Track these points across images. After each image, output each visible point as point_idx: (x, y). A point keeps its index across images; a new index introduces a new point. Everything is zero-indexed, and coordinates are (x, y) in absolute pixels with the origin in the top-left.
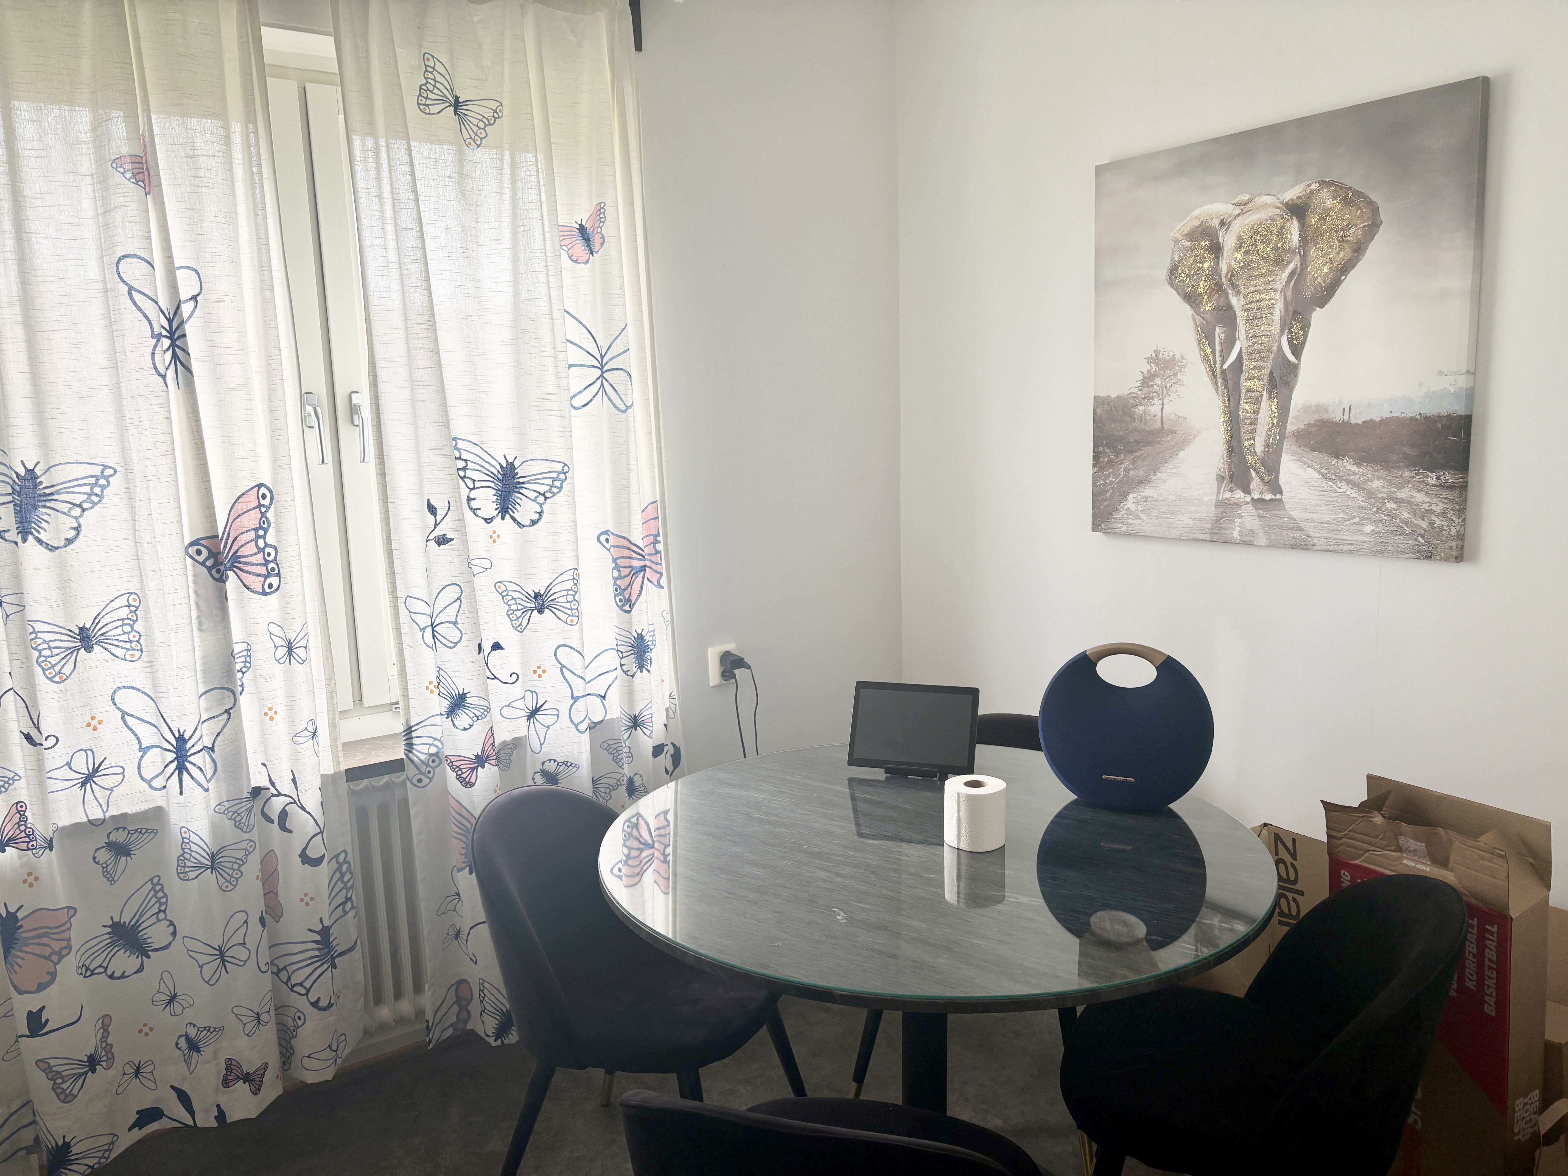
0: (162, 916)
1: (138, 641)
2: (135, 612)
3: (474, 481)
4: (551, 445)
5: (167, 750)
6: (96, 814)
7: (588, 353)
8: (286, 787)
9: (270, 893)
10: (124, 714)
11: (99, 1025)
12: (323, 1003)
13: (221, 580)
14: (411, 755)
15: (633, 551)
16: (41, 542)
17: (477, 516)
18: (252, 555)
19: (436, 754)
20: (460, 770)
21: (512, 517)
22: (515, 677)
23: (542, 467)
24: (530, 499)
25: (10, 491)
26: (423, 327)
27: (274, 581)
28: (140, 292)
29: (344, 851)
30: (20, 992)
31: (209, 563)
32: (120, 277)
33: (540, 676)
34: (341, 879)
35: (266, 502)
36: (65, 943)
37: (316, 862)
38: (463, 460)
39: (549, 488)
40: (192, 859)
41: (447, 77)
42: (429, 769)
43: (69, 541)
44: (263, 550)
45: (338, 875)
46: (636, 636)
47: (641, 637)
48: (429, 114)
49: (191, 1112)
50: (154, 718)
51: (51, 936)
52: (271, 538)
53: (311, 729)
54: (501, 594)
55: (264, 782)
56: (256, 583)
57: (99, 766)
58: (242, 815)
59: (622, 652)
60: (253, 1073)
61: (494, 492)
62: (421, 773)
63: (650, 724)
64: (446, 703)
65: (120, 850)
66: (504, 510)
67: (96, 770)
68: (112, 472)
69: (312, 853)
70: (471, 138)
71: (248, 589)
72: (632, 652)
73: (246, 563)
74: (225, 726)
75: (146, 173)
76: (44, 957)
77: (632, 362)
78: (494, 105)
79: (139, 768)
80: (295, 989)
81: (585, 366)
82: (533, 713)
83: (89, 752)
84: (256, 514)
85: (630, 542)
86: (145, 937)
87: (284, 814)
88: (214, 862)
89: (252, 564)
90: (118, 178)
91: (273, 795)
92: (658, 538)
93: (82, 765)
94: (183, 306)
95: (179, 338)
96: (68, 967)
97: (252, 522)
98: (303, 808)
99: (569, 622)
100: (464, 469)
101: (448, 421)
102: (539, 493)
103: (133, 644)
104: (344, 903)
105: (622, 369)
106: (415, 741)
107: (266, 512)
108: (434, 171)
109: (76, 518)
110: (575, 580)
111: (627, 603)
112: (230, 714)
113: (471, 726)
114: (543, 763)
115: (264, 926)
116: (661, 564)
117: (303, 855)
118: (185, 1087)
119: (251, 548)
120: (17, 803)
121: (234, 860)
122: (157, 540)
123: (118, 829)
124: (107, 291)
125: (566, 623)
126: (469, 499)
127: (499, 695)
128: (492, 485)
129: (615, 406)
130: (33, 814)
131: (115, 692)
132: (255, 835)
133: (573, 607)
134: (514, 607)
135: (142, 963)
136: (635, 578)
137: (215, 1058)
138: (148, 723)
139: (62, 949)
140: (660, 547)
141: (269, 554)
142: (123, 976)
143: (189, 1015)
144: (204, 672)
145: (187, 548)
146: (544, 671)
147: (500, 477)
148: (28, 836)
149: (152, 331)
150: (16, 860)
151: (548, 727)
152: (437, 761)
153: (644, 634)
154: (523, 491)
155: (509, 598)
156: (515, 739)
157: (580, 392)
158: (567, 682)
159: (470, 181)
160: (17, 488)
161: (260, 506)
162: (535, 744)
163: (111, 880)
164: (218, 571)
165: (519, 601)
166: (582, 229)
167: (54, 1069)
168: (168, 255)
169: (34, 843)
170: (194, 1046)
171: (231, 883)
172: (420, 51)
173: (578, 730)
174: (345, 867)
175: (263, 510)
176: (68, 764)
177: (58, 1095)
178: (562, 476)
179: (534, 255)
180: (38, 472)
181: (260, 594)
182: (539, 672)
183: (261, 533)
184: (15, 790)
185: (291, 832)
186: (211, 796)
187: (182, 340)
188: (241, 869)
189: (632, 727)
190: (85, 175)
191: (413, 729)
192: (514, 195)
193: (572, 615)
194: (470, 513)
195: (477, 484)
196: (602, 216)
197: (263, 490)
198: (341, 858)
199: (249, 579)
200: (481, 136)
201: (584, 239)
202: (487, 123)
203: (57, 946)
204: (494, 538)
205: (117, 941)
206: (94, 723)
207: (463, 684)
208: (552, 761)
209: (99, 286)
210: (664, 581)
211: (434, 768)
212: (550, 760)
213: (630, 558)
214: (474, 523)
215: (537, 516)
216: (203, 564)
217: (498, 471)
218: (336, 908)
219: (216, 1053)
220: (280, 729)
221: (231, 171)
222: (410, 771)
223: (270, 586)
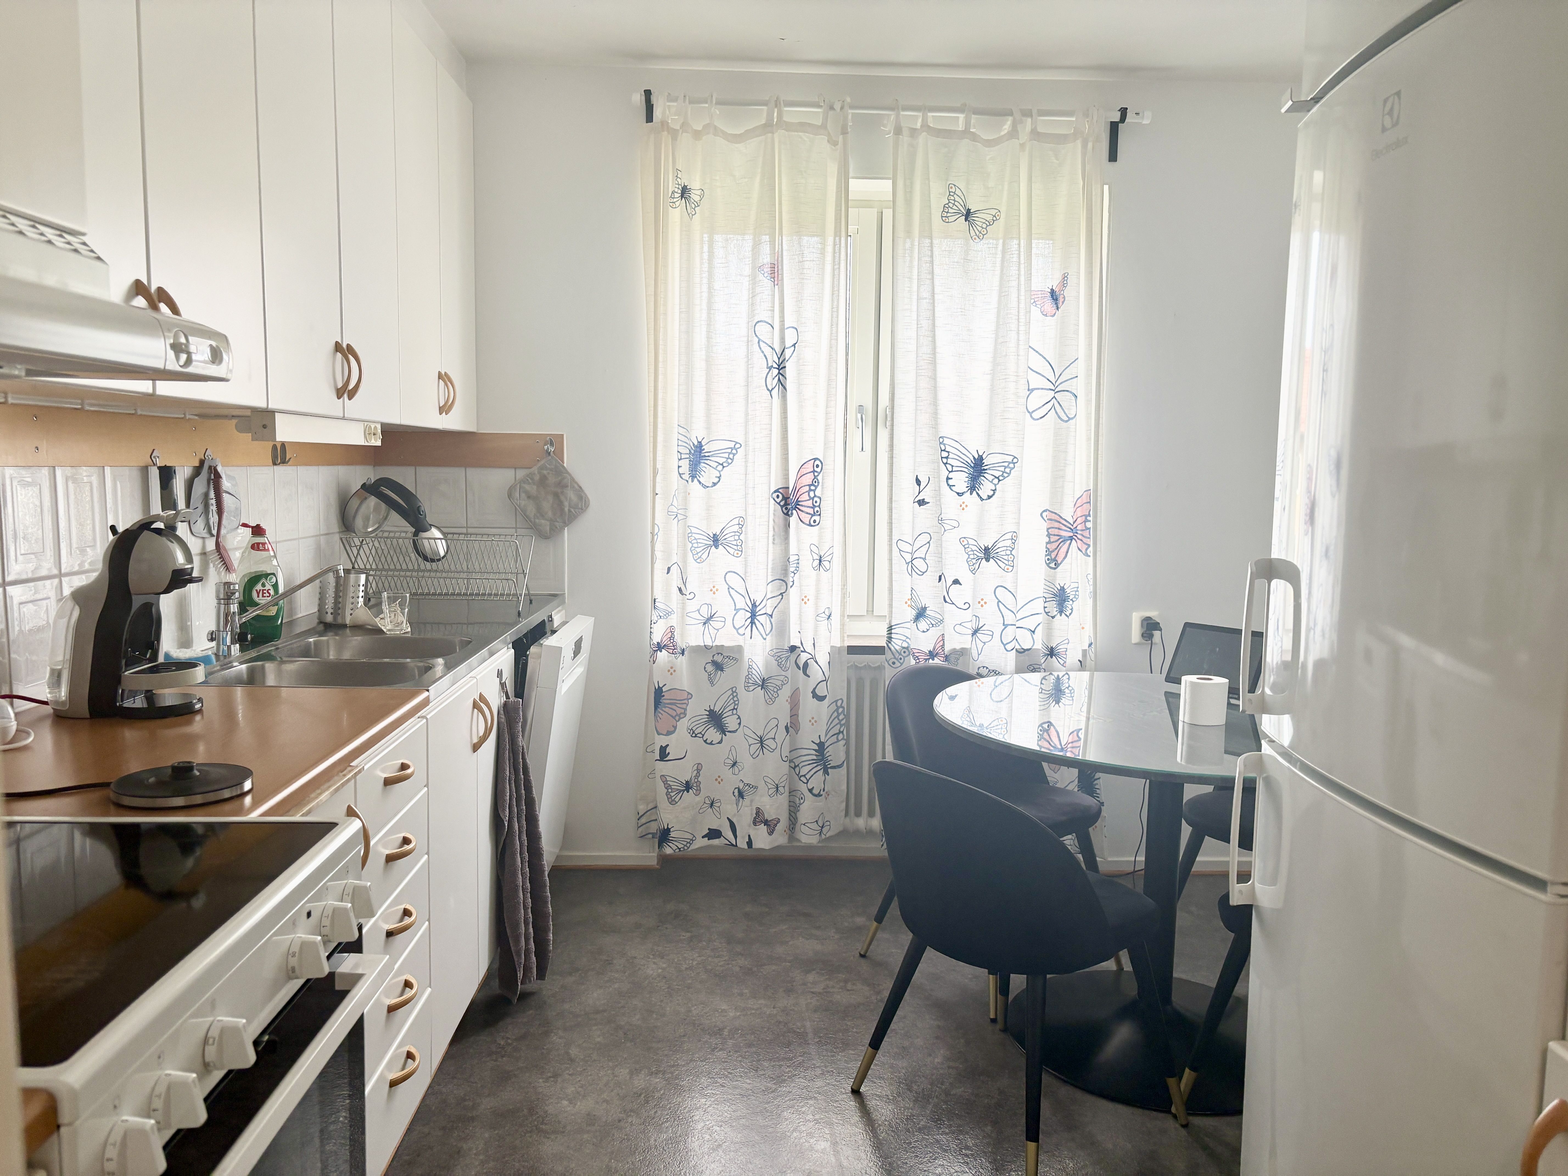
0: (735, 712)
1: (741, 546)
2: (741, 528)
3: (952, 466)
4: (1006, 443)
5: (747, 611)
6: (709, 643)
7: (1048, 380)
8: (809, 648)
9: (794, 715)
10: (729, 587)
11: (695, 768)
12: (815, 791)
13: (787, 515)
14: (890, 645)
15: (1063, 524)
16: (700, 483)
17: (952, 490)
18: (805, 501)
19: (907, 648)
20: (919, 659)
21: (977, 493)
22: (967, 605)
23: (1000, 458)
24: (989, 481)
25: (688, 452)
26: (926, 361)
27: (817, 518)
28: (764, 342)
29: (841, 699)
30: (659, 734)
31: (782, 503)
32: (755, 333)
33: (982, 606)
34: (838, 717)
35: (818, 470)
36: (683, 711)
37: (821, 699)
38: (947, 451)
39: (1001, 473)
40: (752, 679)
41: (963, 198)
42: (900, 656)
43: (715, 484)
44: (813, 499)
45: (836, 714)
46: (1059, 588)
47: (1062, 589)
48: (948, 222)
49: (736, 837)
50: (744, 593)
51: (677, 705)
52: (818, 493)
53: (827, 613)
54: (964, 546)
55: (798, 644)
56: (806, 518)
57: (713, 615)
58: (783, 659)
59: (1046, 598)
60: (770, 821)
61: (967, 475)
62: (895, 658)
63: (1065, 656)
64: (914, 613)
65: (719, 667)
66: (972, 488)
67: (712, 617)
68: (739, 446)
69: (819, 692)
70: (976, 235)
71: (801, 521)
72: (1054, 599)
73: (802, 506)
74: (779, 602)
75: (776, 274)
76: (672, 716)
77: (1079, 386)
78: (993, 212)
79: (733, 620)
80: (802, 778)
81: (1045, 389)
82: (975, 632)
83: (709, 606)
84: (811, 476)
85: (1061, 517)
86: (725, 722)
87: (806, 665)
88: (764, 684)
89: (805, 506)
90: (761, 277)
91: (802, 651)
92: (1088, 518)
93: (705, 612)
94: (786, 350)
95: (782, 368)
96: (683, 725)
97: (808, 481)
98: (817, 663)
99: (1006, 570)
100: (947, 458)
101: (937, 424)
102: (995, 477)
103: (739, 547)
104: (838, 734)
105: (1067, 391)
106: (893, 636)
107: (818, 476)
108: (947, 259)
109: (719, 471)
110: (1014, 540)
111: (1053, 562)
112: (782, 596)
113: (928, 630)
114: (979, 668)
115: (788, 732)
116: (1089, 538)
117: (814, 692)
118: (734, 820)
119: (805, 497)
120: (671, 627)
121: (775, 686)
122: (756, 486)
123: (718, 654)
124: (748, 342)
125: (1004, 570)
126: (948, 479)
127: (952, 615)
128: (966, 470)
129: (1059, 417)
130: (677, 634)
131: (726, 574)
132: (789, 674)
133: (1010, 559)
134: (972, 557)
135: (722, 737)
136: (1063, 545)
137: (751, 805)
138: (740, 594)
139: (681, 713)
140: (1089, 525)
141: (816, 502)
142: (711, 743)
143: (741, 776)
144: (773, 569)
145: (772, 494)
146: (985, 603)
147: (972, 465)
148: (674, 646)
149: (768, 364)
150: (666, 658)
151: (985, 643)
152: (907, 653)
153: (1065, 587)
154: (985, 475)
155: (970, 550)
156: (962, 649)
157: (1040, 408)
158: (1001, 613)
159: (972, 264)
160: (693, 452)
161: (814, 471)
162: (974, 653)
163: (712, 683)
164: (786, 509)
165: (975, 552)
166: (1053, 292)
167: (668, 782)
168: (782, 320)
169: (676, 650)
170: (741, 795)
171: (771, 700)
172: (946, 183)
173: (1005, 648)
174: (841, 710)
175: (816, 474)
176: (698, 610)
177: (668, 798)
178: (1011, 466)
179: (1009, 311)
180: (703, 443)
181: (807, 525)
182: (982, 603)
183: (813, 488)
184: (671, 619)
185: (809, 677)
186: (767, 644)
187: (783, 369)
188: (778, 692)
189: (1048, 655)
190: (746, 276)
191: (893, 628)
192: (1002, 270)
193: (1008, 565)
194: (948, 488)
195: (955, 469)
196: (1065, 282)
197: (817, 462)
198: (839, 703)
199: (802, 515)
200: (983, 233)
201: (1053, 299)
202: (988, 224)
203: (679, 711)
204: (963, 507)
205: (711, 721)
206: (714, 590)
207: (925, 601)
208: (985, 668)
209: (746, 339)
210: (1090, 551)
211: (904, 657)
212: (984, 667)
213: (1059, 529)
214: (949, 496)
215: (992, 493)
216: (779, 504)
217: (972, 461)
218: (832, 736)
219: (752, 801)
220: (809, 610)
221: (823, 269)
222: (889, 655)
223: (815, 522)
